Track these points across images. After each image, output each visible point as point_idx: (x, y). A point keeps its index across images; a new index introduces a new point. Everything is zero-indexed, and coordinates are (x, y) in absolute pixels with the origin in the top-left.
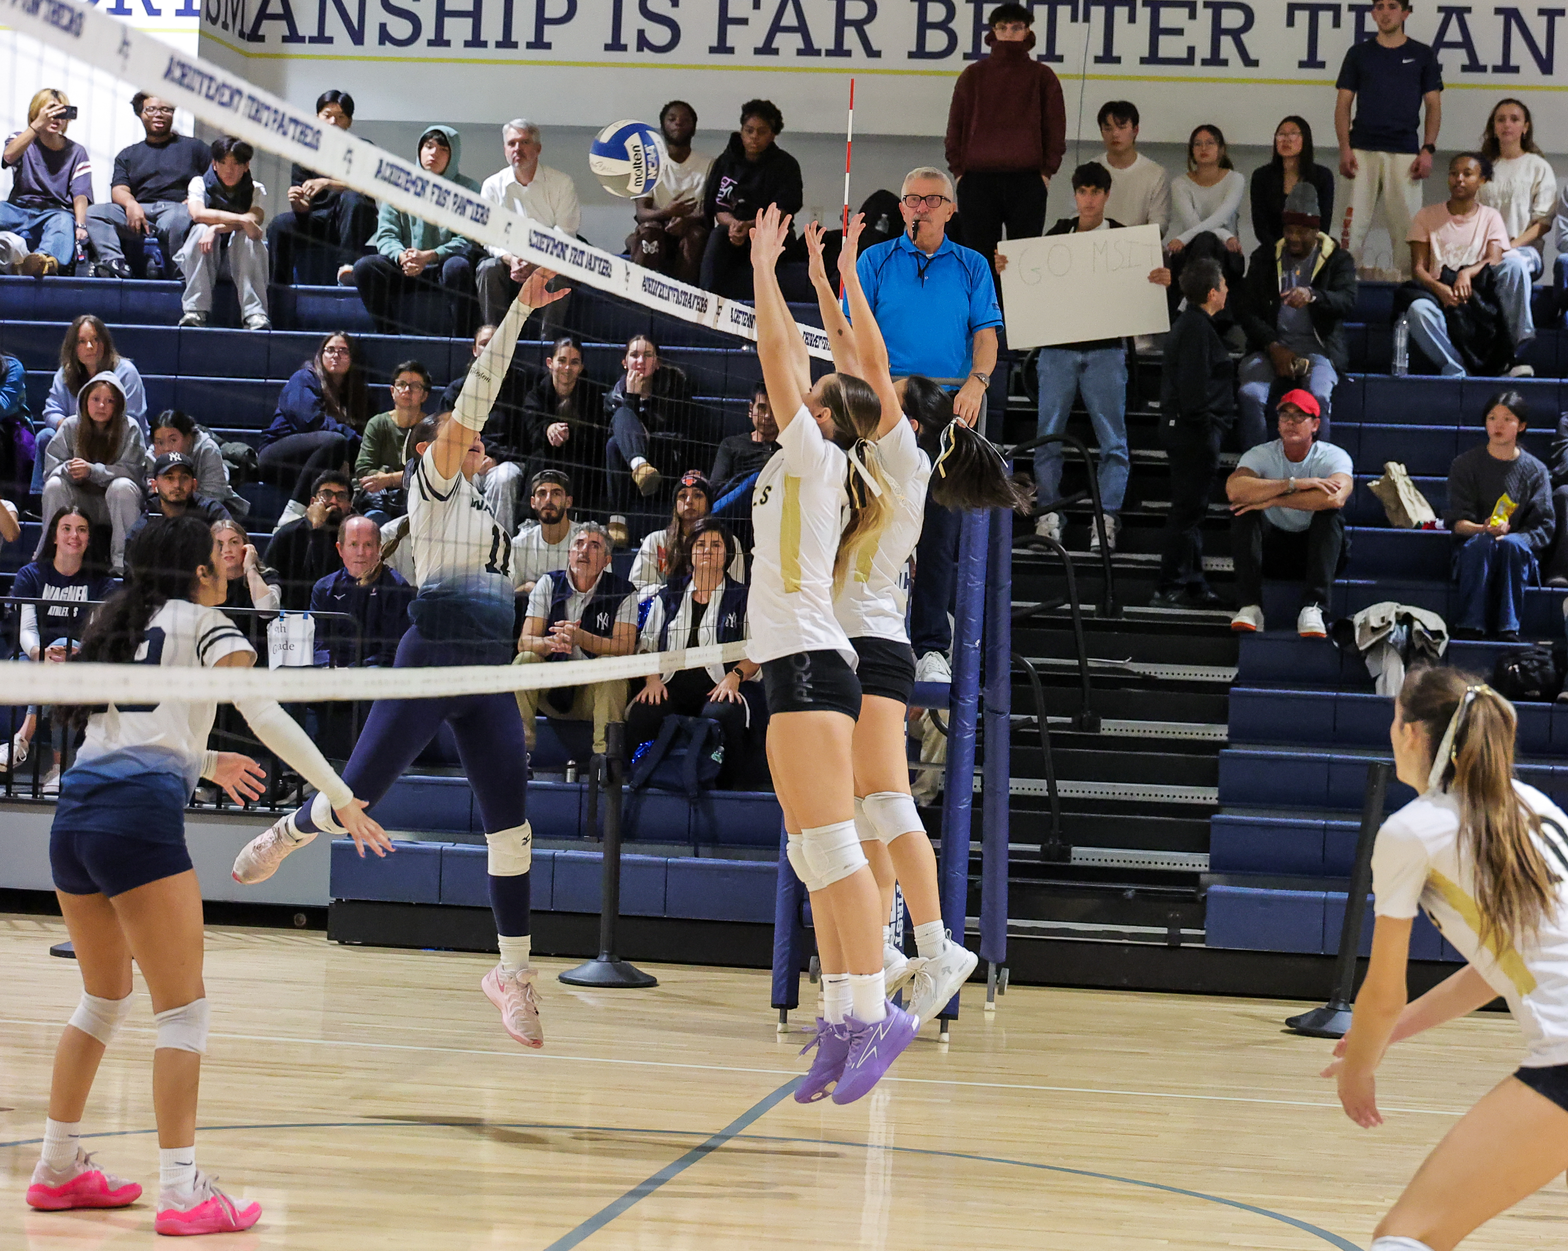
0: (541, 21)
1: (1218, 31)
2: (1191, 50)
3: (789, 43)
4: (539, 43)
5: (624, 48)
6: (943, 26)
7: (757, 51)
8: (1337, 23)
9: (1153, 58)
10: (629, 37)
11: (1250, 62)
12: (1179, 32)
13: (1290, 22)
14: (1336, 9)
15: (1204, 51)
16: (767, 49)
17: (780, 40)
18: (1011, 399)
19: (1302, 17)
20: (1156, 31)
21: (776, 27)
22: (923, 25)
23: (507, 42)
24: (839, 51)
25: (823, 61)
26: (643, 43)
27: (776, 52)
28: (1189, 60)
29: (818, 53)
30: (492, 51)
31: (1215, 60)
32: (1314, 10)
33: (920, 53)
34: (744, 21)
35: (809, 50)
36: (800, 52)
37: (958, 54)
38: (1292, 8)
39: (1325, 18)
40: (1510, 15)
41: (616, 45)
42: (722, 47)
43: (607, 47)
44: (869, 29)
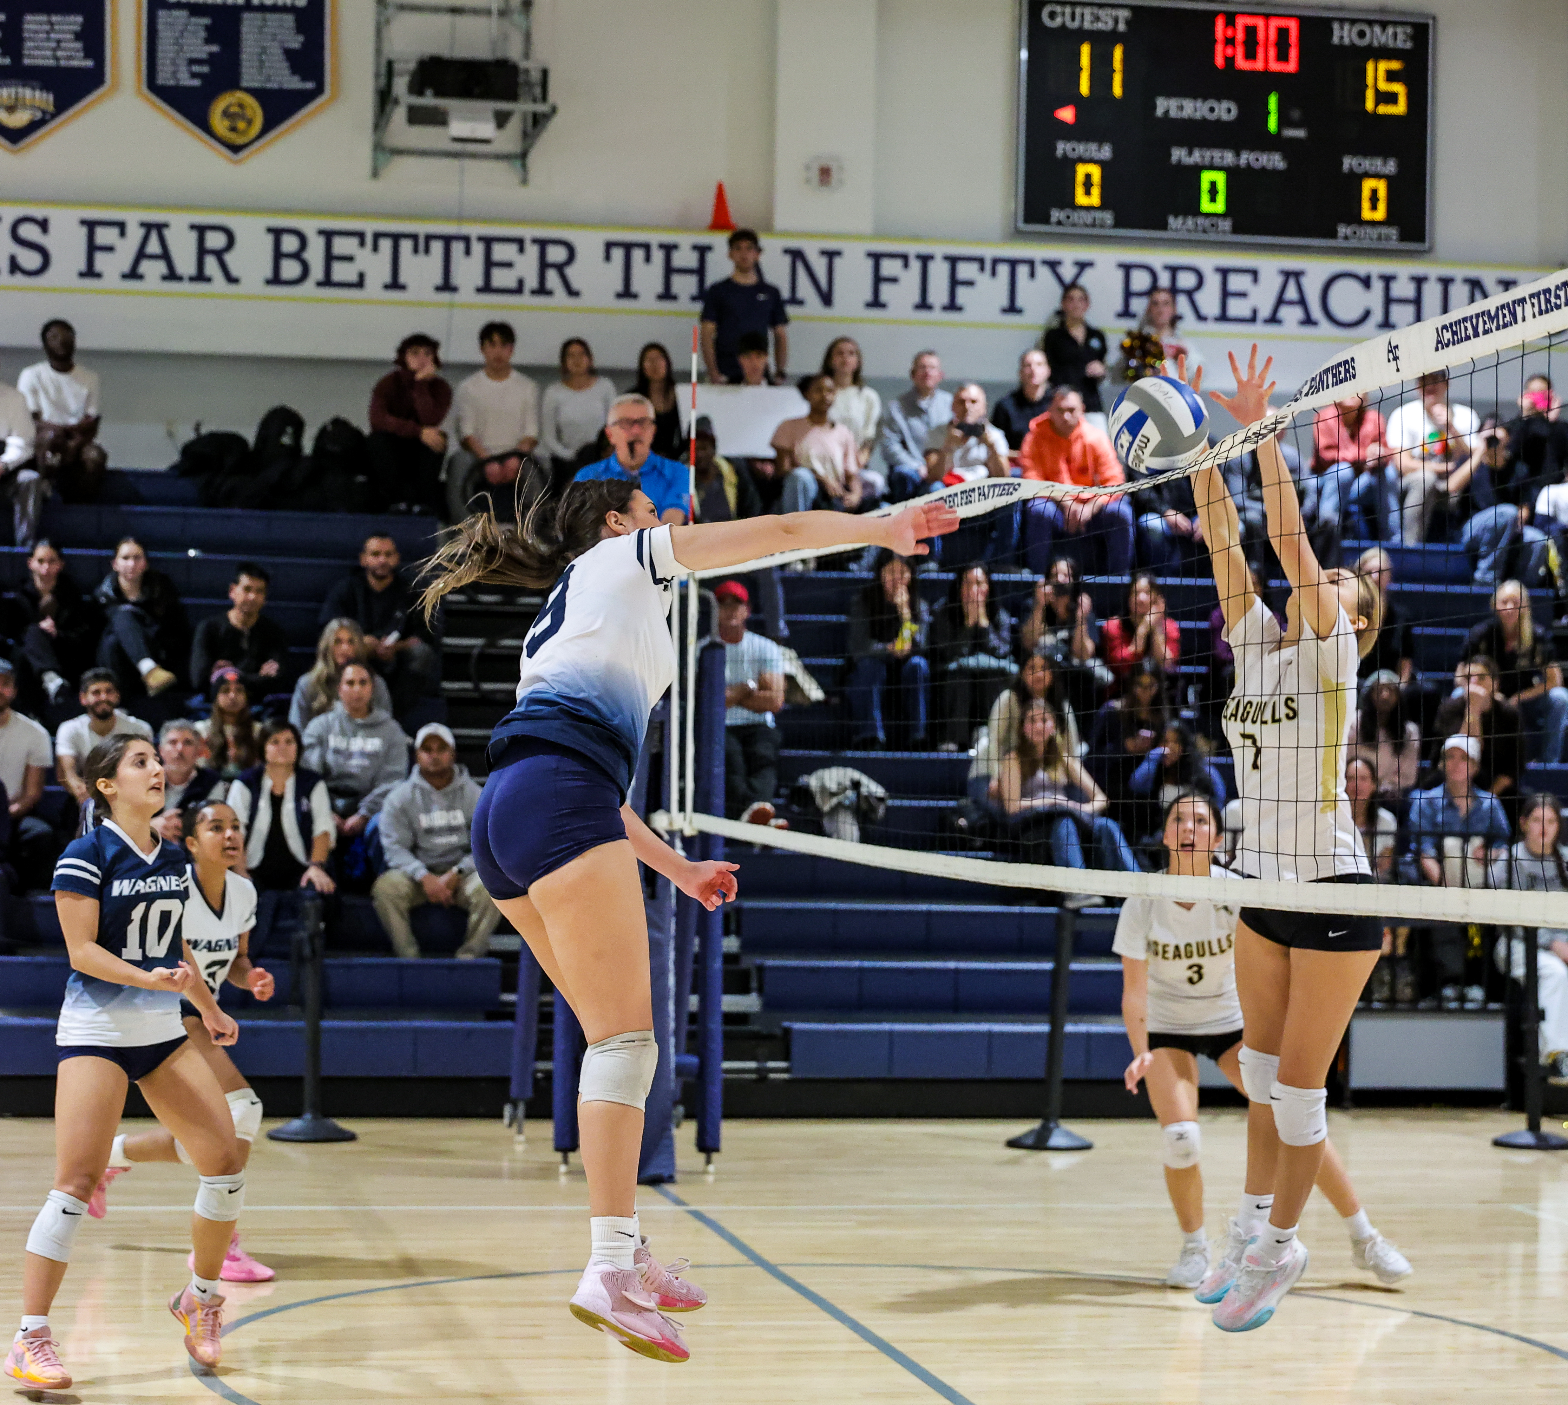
1: (544, 265)
2: (521, 282)
3: (153, 269)
6: (297, 256)
7: (125, 276)
8: (648, 259)
9: (487, 288)
11: (572, 293)
12: (510, 265)
13: (608, 258)
14: (647, 247)
15: (532, 282)
16: (133, 274)
17: (146, 267)
19: (618, 254)
20: (489, 264)
21: (141, 255)
22: (278, 255)
24: (201, 277)
25: (186, 287)
26: (15, 267)
27: (140, 277)
28: (519, 290)
29: (179, 278)
31: (542, 290)
32: (628, 248)
33: (276, 280)
34: (110, 249)
35: (172, 276)
36: (165, 278)
37: (310, 282)
38: (609, 246)
39: (638, 254)
40: (797, 255)
42: (90, 272)
44: (228, 258)
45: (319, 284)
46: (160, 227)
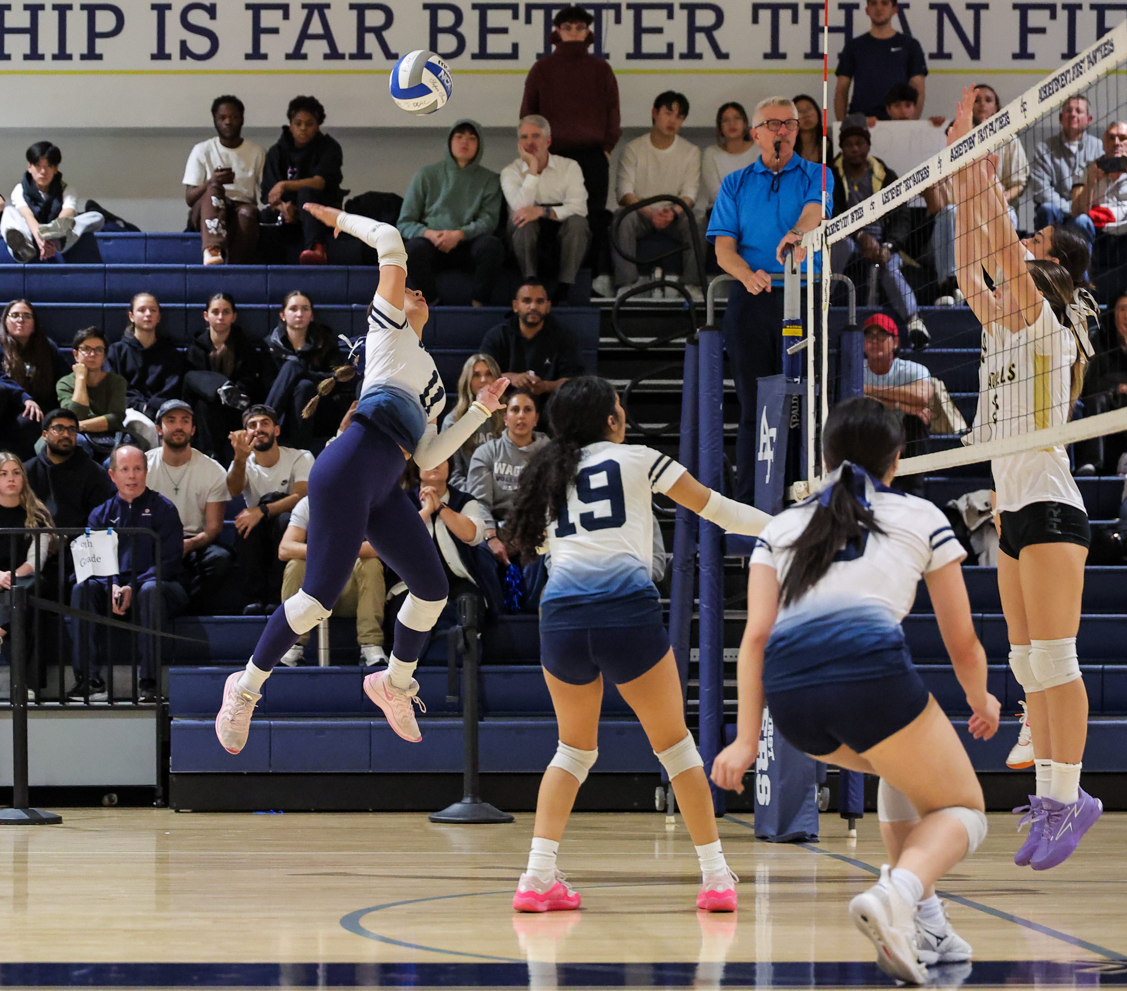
0: (93, 35)
1: (692, 29)
2: (670, 46)
3: (316, 48)
4: (91, 55)
5: (168, 57)
6: (452, 30)
7: (288, 57)
8: (795, 20)
9: (637, 54)
10: (172, 47)
11: (721, 55)
12: (659, 30)
13: (755, 20)
14: (794, 8)
15: (681, 47)
16: (297, 54)
17: (308, 46)
18: (602, 340)
19: (765, 15)
20: (639, 30)
21: (304, 35)
22: (435, 31)
23: (62, 55)
24: (361, 54)
25: (347, 64)
26: (185, 52)
27: (304, 57)
28: (669, 55)
29: (342, 57)
30: (48, 63)
31: (691, 54)
32: (775, 9)
34: (275, 31)
35: (334, 54)
36: (326, 57)
37: (466, 55)
38: (756, 8)
39: (785, 15)
40: (943, 10)
41: (161, 55)
42: (256, 54)
43: (154, 57)
44: (386, 34)
45: (474, 57)
46: (322, 8)
